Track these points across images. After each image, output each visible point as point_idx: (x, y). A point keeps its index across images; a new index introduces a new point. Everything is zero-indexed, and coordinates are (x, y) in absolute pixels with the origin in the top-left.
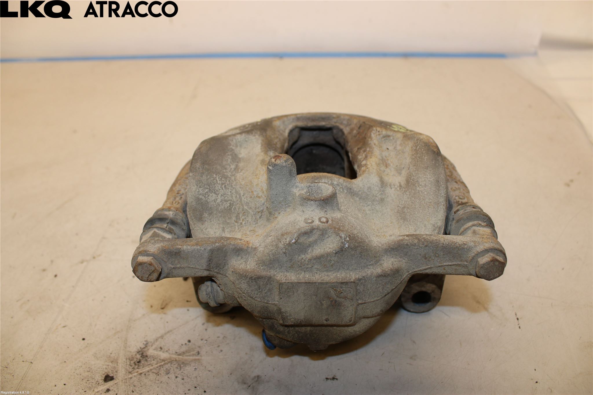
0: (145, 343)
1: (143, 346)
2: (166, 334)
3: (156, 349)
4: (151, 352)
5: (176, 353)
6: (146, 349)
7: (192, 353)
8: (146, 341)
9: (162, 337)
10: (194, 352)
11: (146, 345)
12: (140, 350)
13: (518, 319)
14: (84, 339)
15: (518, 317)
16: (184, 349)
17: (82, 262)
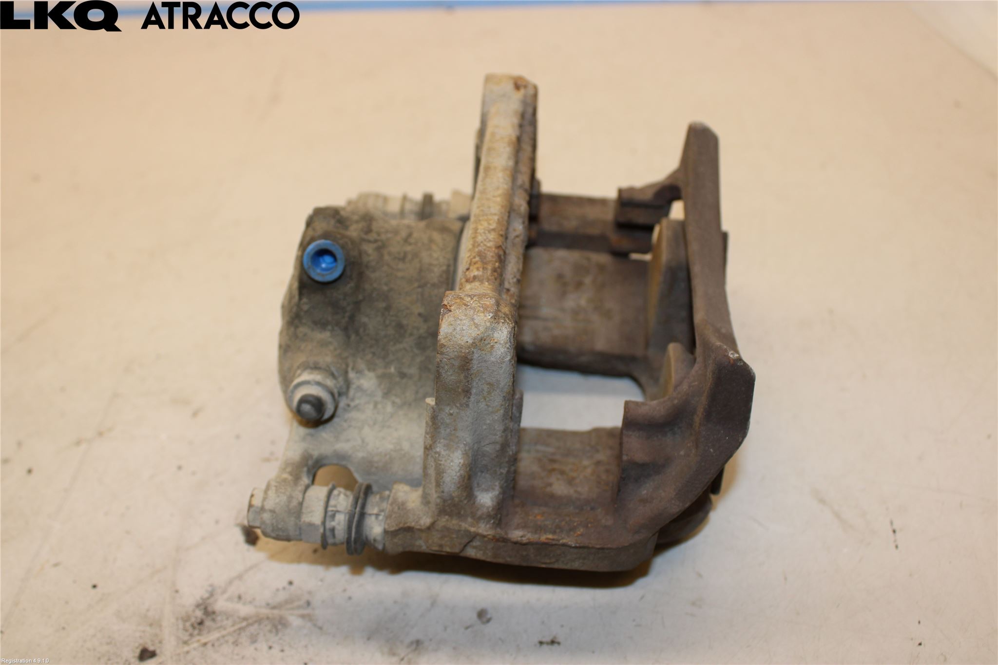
0: (210, 589)
1: (206, 595)
2: (247, 571)
3: (230, 599)
4: (221, 604)
5: (268, 604)
6: (211, 600)
7: (296, 604)
8: (211, 585)
9: (240, 577)
10: (301, 603)
11: (212, 594)
12: (201, 602)
13: (894, 531)
14: (94, 586)
15: (895, 527)
16: (282, 597)
17: (78, 443)
